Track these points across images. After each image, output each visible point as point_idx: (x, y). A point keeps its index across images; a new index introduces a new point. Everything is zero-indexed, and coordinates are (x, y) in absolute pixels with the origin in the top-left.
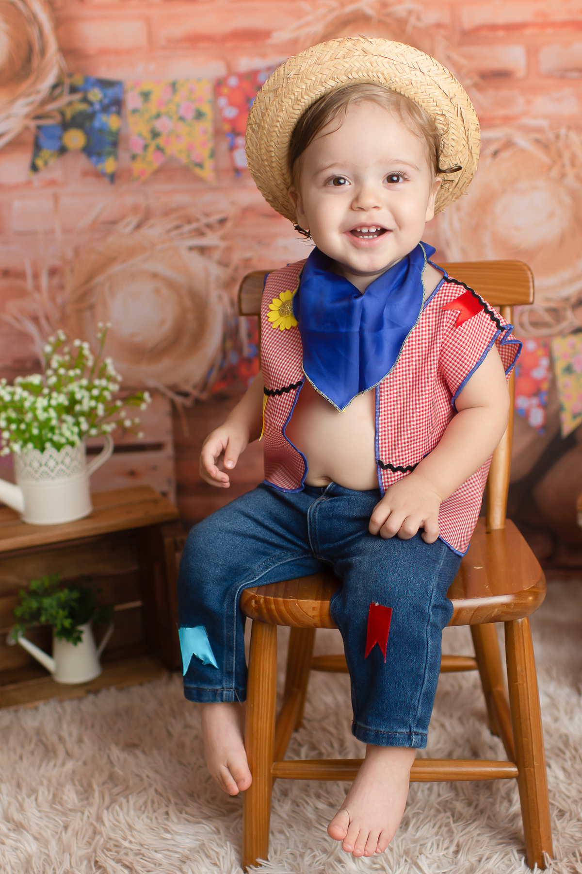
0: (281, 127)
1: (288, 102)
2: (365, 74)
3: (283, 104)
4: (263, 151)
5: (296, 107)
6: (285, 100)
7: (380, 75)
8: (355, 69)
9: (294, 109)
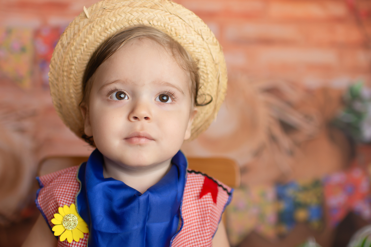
0: (86, 47)
1: (98, 29)
2: (162, 25)
3: (93, 29)
4: (66, 63)
5: (103, 34)
6: (96, 26)
7: (173, 29)
8: (156, 18)
9: (100, 35)
